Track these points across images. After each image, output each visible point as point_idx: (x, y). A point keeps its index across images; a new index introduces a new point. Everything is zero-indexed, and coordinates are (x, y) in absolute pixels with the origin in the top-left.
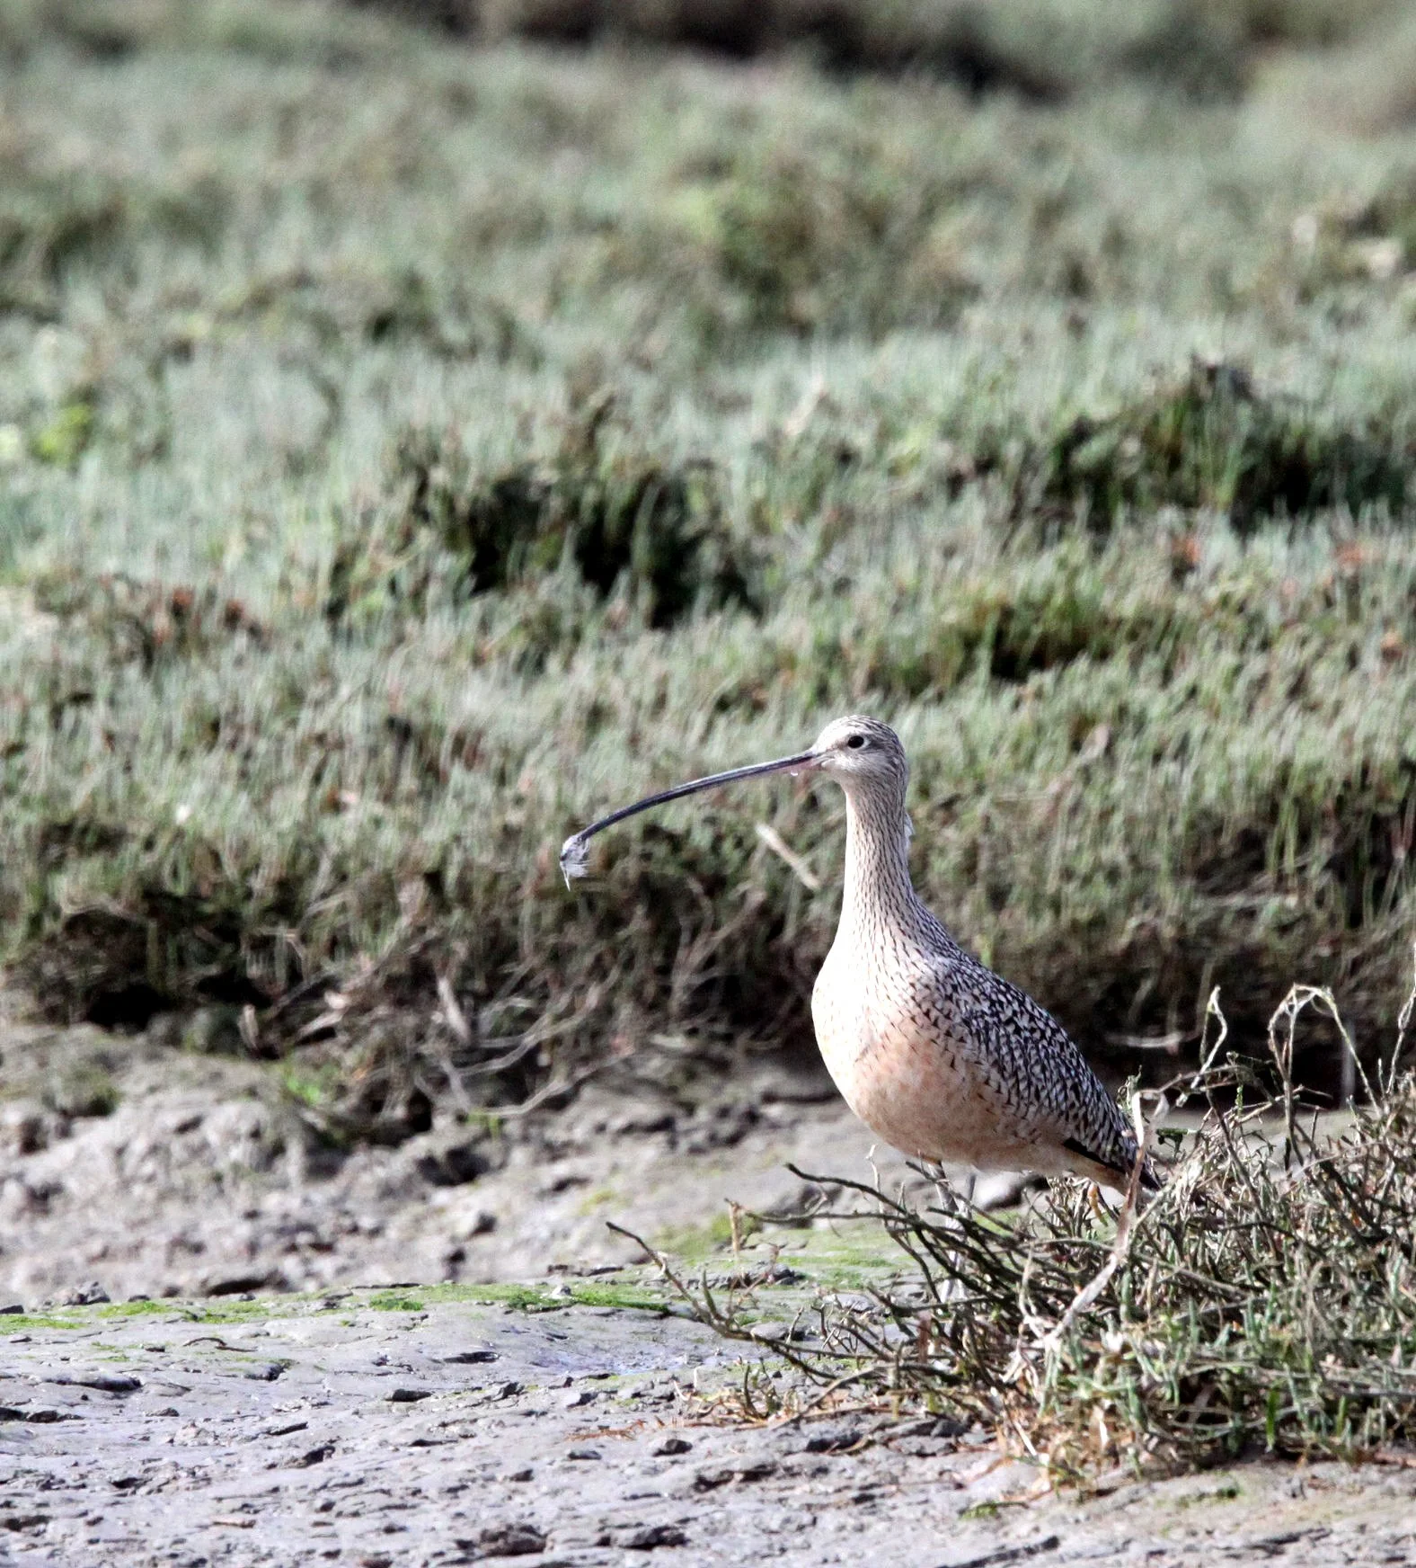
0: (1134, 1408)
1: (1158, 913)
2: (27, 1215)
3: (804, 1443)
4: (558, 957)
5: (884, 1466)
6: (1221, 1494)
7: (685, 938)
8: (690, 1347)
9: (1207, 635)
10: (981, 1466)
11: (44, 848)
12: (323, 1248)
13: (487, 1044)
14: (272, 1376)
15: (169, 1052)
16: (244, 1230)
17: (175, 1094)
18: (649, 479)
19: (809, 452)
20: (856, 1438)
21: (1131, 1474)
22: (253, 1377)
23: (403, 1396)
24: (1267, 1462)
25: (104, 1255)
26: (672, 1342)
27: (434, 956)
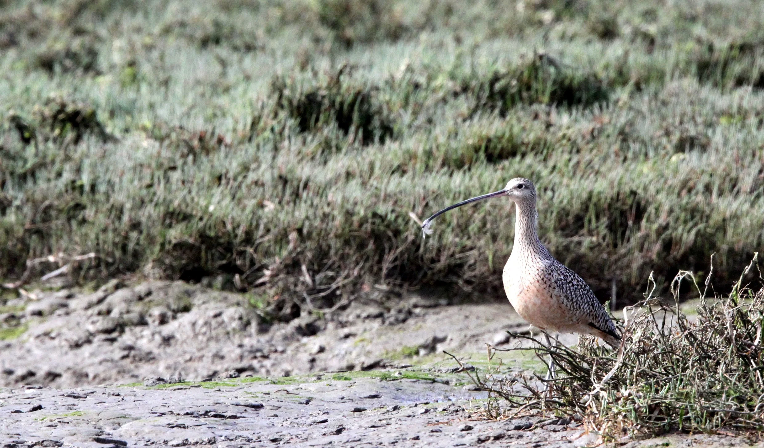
0: (633, 415)
1: (549, 243)
2: (163, 346)
3: (513, 427)
4: (343, 257)
5: (542, 435)
6: (663, 445)
7: (387, 251)
8: (443, 393)
9: (558, 148)
10: (577, 435)
11: (164, 220)
12: (265, 357)
13: (318, 287)
14: (307, 403)
15: (209, 290)
16: (238, 351)
17: (212, 304)
18: (358, 94)
19: (404, 84)
20: (531, 425)
21: (631, 438)
22: (301, 403)
23: (357, 410)
24: (678, 434)
25: (190, 360)
26: (437, 391)
27: (301, 257)
